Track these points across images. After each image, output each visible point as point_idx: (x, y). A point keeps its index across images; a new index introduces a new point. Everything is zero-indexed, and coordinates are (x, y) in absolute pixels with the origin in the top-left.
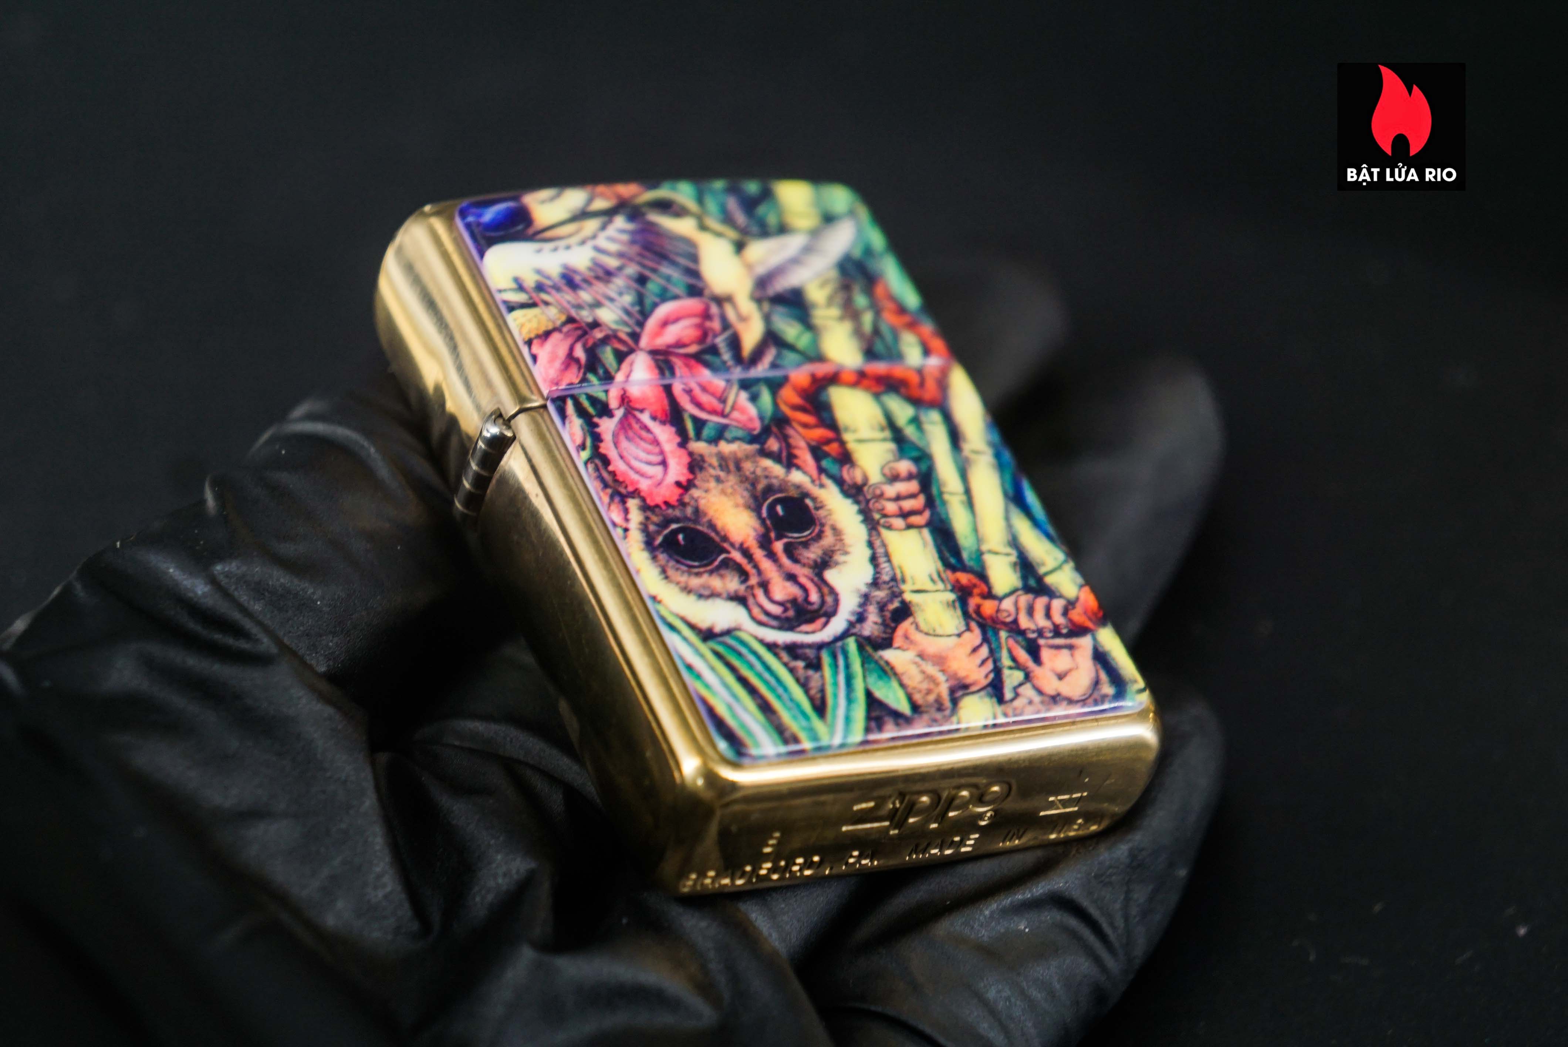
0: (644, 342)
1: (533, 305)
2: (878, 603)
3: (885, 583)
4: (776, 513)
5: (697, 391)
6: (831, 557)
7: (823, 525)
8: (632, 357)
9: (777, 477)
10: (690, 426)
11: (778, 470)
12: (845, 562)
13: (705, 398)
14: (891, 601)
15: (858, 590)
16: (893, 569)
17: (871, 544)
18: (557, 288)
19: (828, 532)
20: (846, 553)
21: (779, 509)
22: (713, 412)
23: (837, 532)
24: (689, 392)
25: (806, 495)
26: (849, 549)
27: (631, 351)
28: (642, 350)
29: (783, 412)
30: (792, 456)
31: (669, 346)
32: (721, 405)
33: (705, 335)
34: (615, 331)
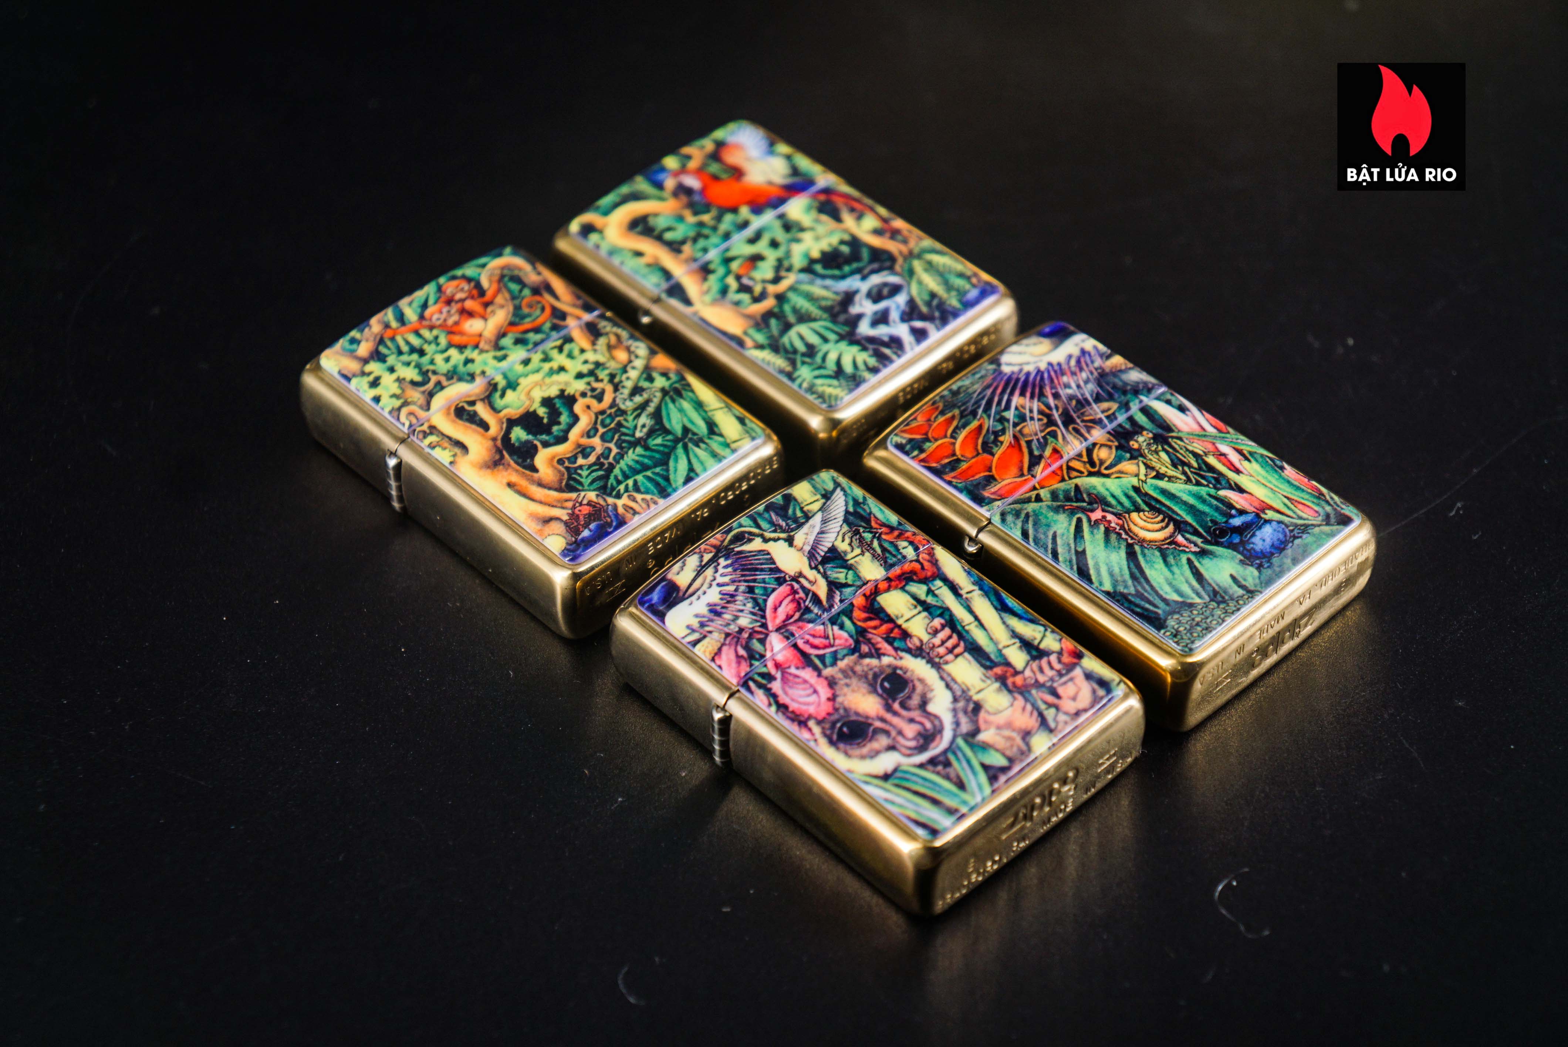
0: (770, 627)
1: (705, 637)
2: (962, 710)
3: (960, 696)
4: (886, 687)
5: (811, 639)
6: (926, 698)
7: (912, 681)
8: (769, 638)
9: (876, 667)
10: (817, 662)
11: (874, 662)
12: (934, 696)
13: (817, 641)
14: (968, 705)
15: (949, 709)
16: (960, 686)
17: (942, 678)
18: (712, 620)
19: (918, 683)
20: (932, 690)
21: (886, 684)
22: (825, 647)
23: (921, 680)
24: (807, 642)
25: (895, 668)
27: (767, 635)
28: (772, 631)
29: (860, 626)
30: (877, 650)
31: (784, 621)
32: (827, 641)
33: (799, 604)
34: (753, 628)
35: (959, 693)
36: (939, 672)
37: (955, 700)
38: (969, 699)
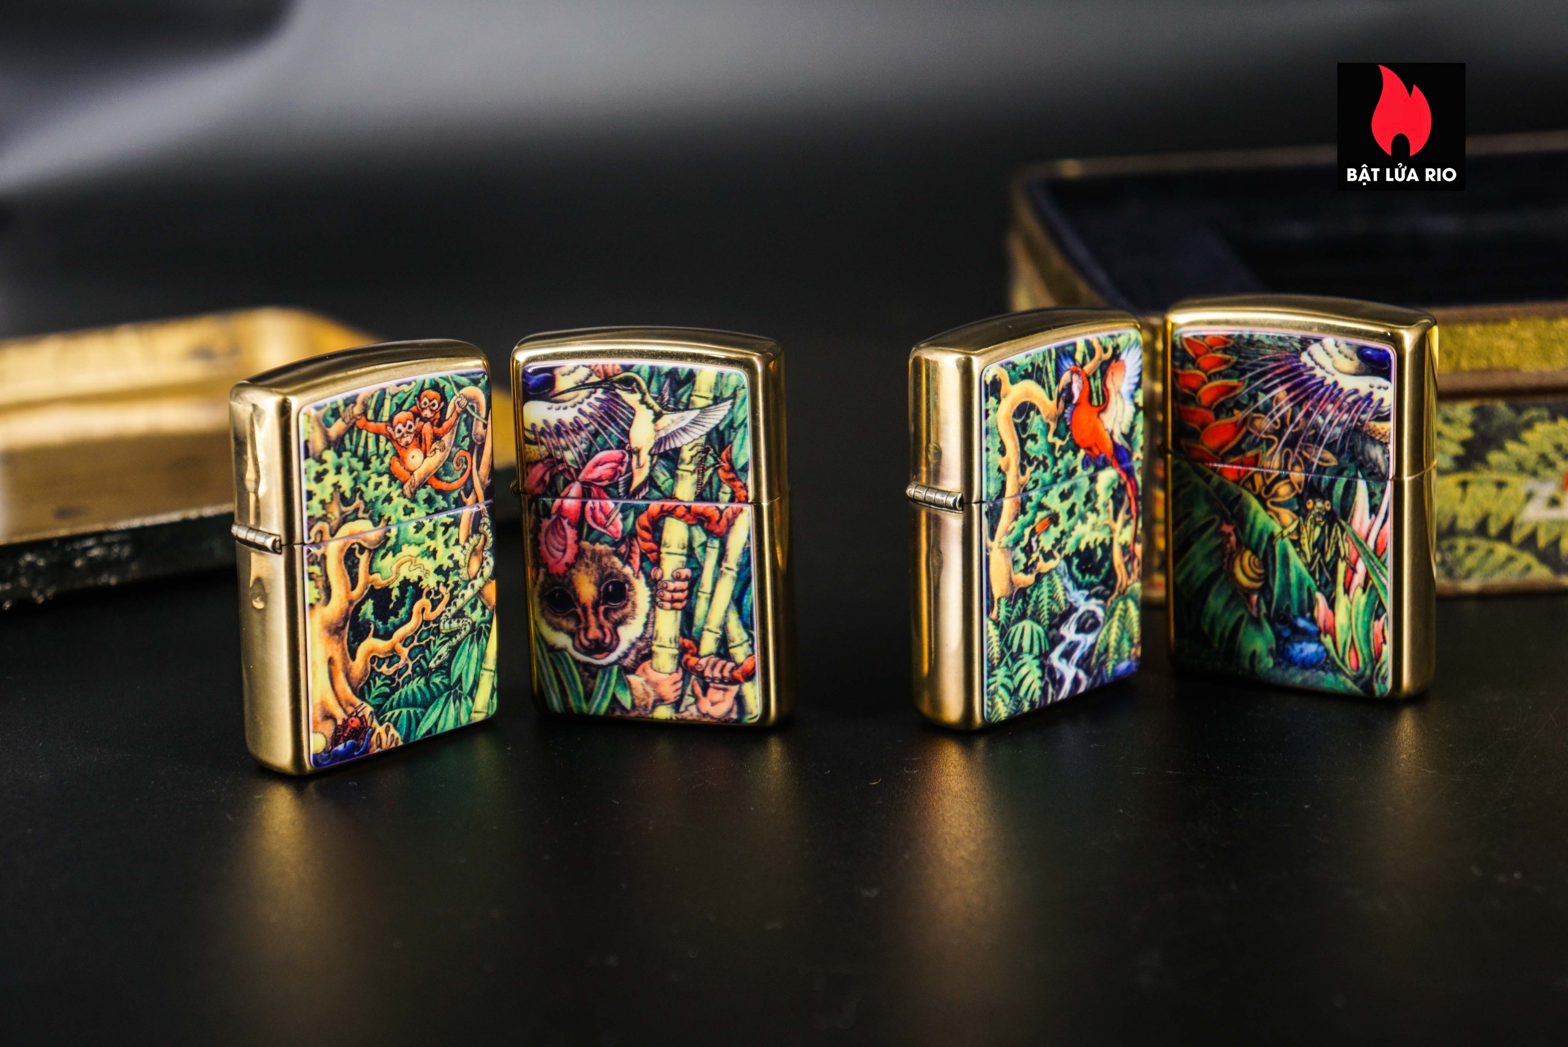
0: (581, 477)
2: (638, 649)
3: (646, 638)
4: (608, 588)
5: (597, 510)
6: (625, 619)
7: (628, 600)
8: (572, 484)
9: (617, 568)
10: (585, 530)
11: (619, 563)
12: (630, 624)
13: (599, 515)
14: (644, 649)
15: (631, 640)
16: (653, 632)
17: (648, 616)
18: (551, 435)
19: (630, 605)
20: (634, 618)
21: (610, 587)
22: (600, 524)
23: (634, 605)
25: (628, 581)
26: (636, 617)
27: (573, 481)
28: (578, 481)
29: (636, 530)
30: (630, 557)
31: (594, 480)
32: (606, 521)
33: (615, 475)
34: (570, 466)
35: (647, 636)
36: (650, 610)
37: (641, 638)
38: (649, 646)
